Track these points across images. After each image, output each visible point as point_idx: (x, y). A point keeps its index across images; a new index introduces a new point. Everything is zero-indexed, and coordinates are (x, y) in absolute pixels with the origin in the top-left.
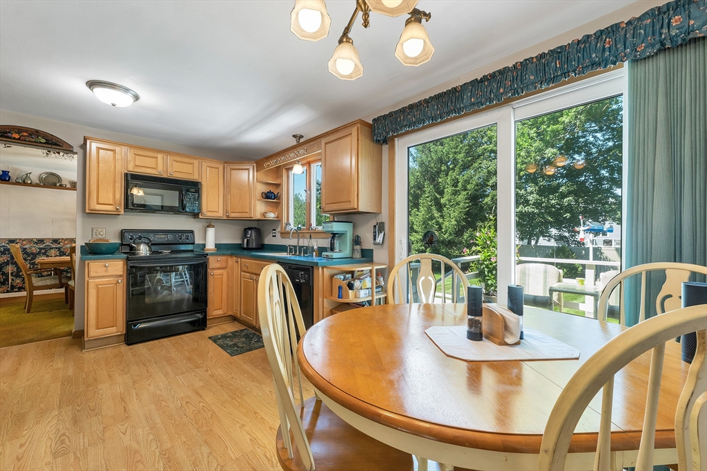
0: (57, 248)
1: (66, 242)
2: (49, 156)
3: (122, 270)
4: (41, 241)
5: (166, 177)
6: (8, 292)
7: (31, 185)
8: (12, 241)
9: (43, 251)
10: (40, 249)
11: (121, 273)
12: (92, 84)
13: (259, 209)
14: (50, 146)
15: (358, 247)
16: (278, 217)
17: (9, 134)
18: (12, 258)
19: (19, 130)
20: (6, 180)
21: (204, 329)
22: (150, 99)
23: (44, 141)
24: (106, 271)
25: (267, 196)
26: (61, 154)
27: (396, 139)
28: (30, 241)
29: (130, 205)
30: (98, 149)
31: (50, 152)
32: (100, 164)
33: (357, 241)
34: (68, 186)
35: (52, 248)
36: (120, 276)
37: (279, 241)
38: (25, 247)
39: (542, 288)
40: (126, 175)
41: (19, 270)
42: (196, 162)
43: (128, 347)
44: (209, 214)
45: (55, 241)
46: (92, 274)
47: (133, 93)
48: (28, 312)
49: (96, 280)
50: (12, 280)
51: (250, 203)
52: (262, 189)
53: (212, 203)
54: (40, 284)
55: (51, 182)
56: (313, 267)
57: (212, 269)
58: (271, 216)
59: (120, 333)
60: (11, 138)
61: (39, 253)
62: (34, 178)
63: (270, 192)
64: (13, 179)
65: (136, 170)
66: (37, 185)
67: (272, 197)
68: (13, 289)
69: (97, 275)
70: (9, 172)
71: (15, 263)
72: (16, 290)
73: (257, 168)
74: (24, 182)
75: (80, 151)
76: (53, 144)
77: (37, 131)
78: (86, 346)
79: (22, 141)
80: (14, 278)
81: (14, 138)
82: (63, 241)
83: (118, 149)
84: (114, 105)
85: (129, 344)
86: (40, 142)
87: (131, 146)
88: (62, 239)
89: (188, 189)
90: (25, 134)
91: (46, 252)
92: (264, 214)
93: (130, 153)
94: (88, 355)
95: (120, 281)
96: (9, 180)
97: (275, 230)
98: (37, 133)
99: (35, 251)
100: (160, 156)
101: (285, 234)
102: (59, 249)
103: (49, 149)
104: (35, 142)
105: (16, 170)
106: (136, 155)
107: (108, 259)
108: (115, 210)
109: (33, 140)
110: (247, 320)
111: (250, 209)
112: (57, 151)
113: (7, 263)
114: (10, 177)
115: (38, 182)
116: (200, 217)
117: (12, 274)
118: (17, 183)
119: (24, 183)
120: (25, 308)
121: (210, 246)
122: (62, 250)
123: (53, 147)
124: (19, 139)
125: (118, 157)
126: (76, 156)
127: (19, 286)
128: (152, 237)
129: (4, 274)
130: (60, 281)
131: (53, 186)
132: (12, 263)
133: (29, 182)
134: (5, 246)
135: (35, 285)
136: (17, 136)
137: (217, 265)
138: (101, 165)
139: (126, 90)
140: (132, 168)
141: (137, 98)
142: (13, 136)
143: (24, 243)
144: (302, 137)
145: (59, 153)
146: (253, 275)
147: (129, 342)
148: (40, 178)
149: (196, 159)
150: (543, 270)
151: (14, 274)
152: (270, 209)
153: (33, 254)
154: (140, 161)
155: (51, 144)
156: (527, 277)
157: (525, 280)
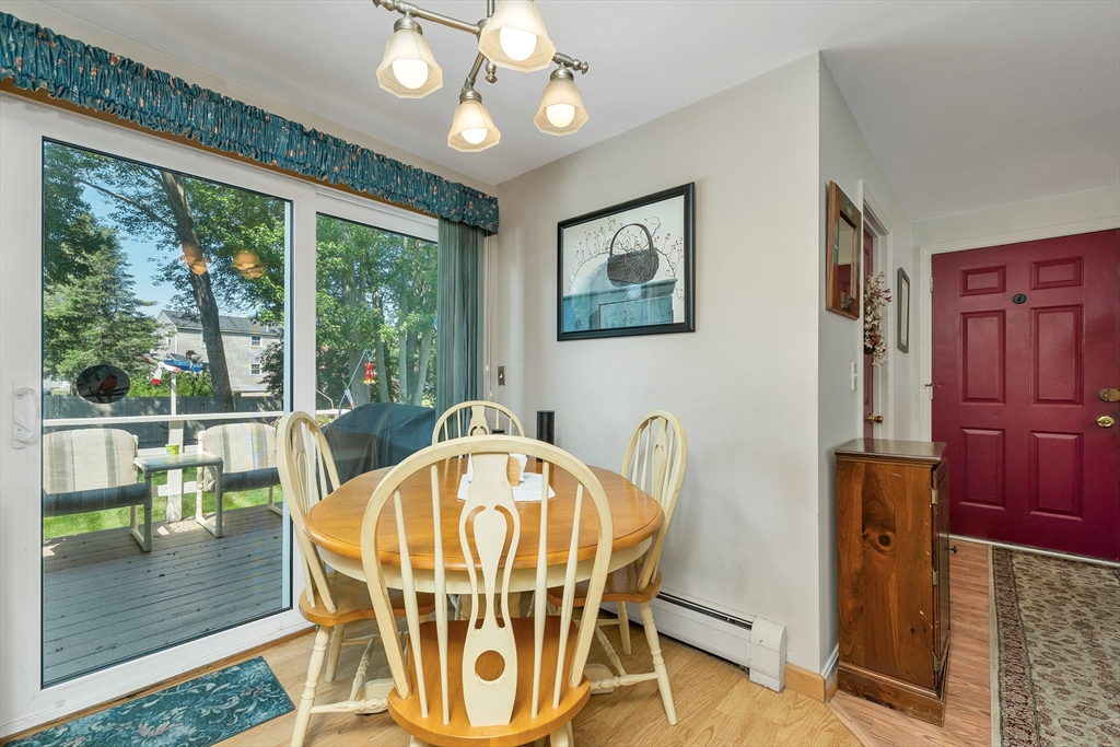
150: (103, 441)
156: (69, 459)
157: (63, 465)
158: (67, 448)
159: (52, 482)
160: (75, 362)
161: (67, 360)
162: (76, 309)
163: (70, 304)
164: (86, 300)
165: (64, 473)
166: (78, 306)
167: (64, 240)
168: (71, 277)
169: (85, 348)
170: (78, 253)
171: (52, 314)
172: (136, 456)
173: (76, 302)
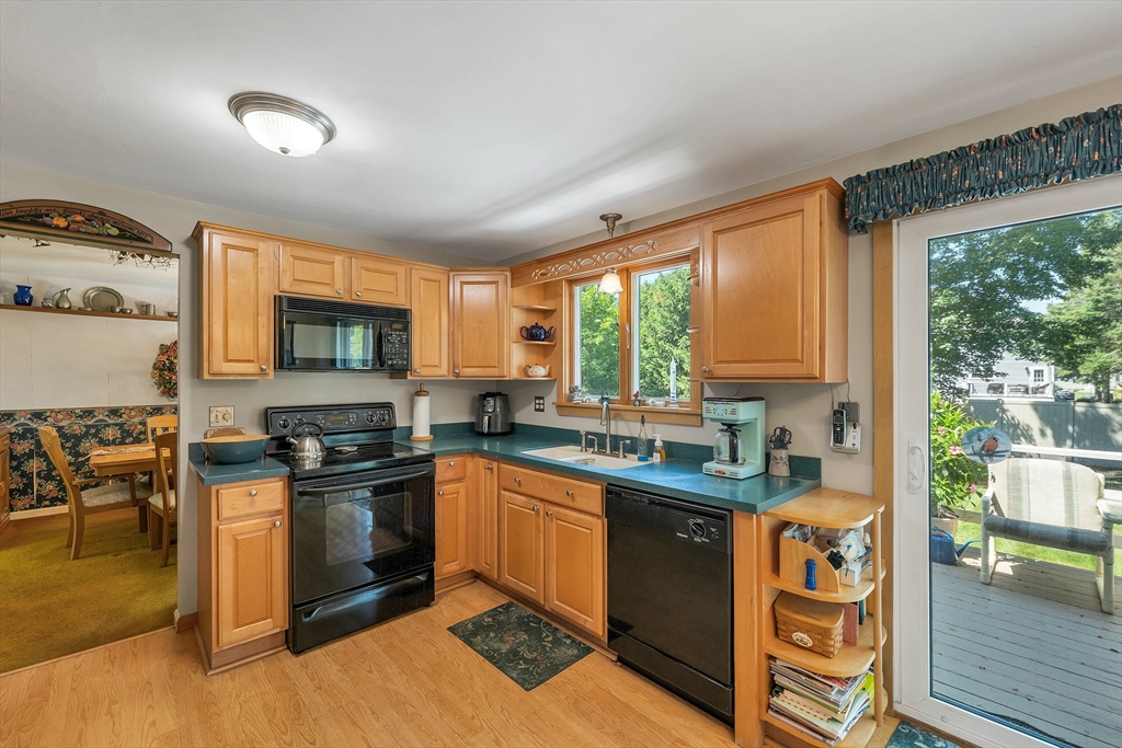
0: (116, 425)
1: (133, 413)
2: (124, 263)
3: (280, 499)
4: (89, 413)
5: (349, 301)
6: (32, 507)
7: (69, 311)
8: (38, 415)
9: (93, 431)
10: (87, 426)
11: (279, 506)
12: (241, 103)
13: (516, 360)
14: (127, 242)
15: (783, 454)
16: (549, 375)
17: (47, 219)
18: (39, 444)
19: (67, 209)
20: (24, 304)
21: (428, 605)
22: (355, 135)
23: (115, 232)
24: (251, 504)
25: (531, 334)
26: (147, 257)
27: (895, 221)
28: (70, 413)
29: (285, 360)
30: (226, 247)
31: (124, 253)
32: (230, 278)
33: (780, 439)
34: (136, 311)
35: (108, 425)
36: (278, 512)
37: (550, 419)
38: (60, 424)
39: (1063, 508)
40: (278, 300)
41: (51, 467)
42: (401, 270)
43: (294, 658)
44: (424, 371)
45: (114, 412)
46: (225, 513)
47: (326, 123)
48: (76, 557)
49: (234, 525)
50: (40, 485)
51: (500, 348)
52: (518, 319)
53: (429, 350)
54: (96, 502)
55: (105, 305)
56: (731, 511)
57: (440, 483)
58: (540, 372)
59: (278, 630)
60: (49, 226)
61: (86, 435)
62: (75, 299)
63: (536, 326)
64: (38, 301)
65: (294, 289)
66: (81, 312)
67: (538, 336)
68: (40, 501)
69: (234, 513)
70: (30, 288)
71: (45, 455)
72: (47, 503)
73: (512, 279)
74: (57, 307)
75: (186, 253)
76: (132, 238)
77: (102, 212)
78: (214, 662)
79: (71, 234)
80: (44, 481)
81: (57, 227)
82: (127, 412)
83: (262, 246)
84: (284, 151)
85: (297, 652)
86: (109, 235)
87: (286, 241)
88: (126, 408)
89: (390, 324)
90: (79, 218)
91: (98, 431)
92: (525, 370)
93: (285, 254)
94: (222, 685)
95: (278, 523)
96: (30, 304)
97: (542, 398)
98: (101, 215)
99: (78, 432)
100: (338, 259)
101: (567, 407)
102: (121, 426)
103: (124, 249)
104: (98, 235)
105: (41, 283)
106: (295, 258)
107: (255, 477)
108: (258, 371)
109: (95, 230)
110: (518, 589)
111: (500, 361)
112: (139, 251)
113: (30, 455)
114: (31, 298)
115: (82, 306)
116: (409, 377)
117: (39, 474)
118: (45, 309)
119: (58, 309)
120: (69, 546)
121: (422, 431)
122: (126, 427)
123: (135, 243)
124: (66, 229)
125: (263, 263)
126: (175, 262)
127: (51, 495)
128: (320, 419)
129: (23, 474)
130: (133, 495)
131: (109, 312)
132: (39, 455)
133: (67, 306)
134: (25, 424)
135: (87, 505)
136: (62, 223)
137: (449, 475)
138: (231, 280)
139: (313, 114)
140: (289, 287)
141: (330, 134)
142: (55, 222)
143: (60, 416)
144: (619, 217)
145: (142, 256)
146: (535, 502)
147: (299, 649)
148: (85, 298)
149: (399, 263)
150: (1061, 474)
151: (43, 474)
152: (534, 358)
153: (75, 436)
154: (305, 270)
155: (130, 238)
156: (1024, 486)
157: (1019, 490)
158: (1023, 475)
159: (1009, 505)
160: (1096, 365)
161: (1087, 363)
162: (1097, 309)
163: (1091, 304)
164: (1109, 297)
165: (1019, 498)
166: (1100, 305)
167: (1081, 242)
168: (1088, 279)
169: (1108, 349)
170: (1094, 252)
171: (1072, 317)
172: (1100, 497)
173: (1098, 301)
